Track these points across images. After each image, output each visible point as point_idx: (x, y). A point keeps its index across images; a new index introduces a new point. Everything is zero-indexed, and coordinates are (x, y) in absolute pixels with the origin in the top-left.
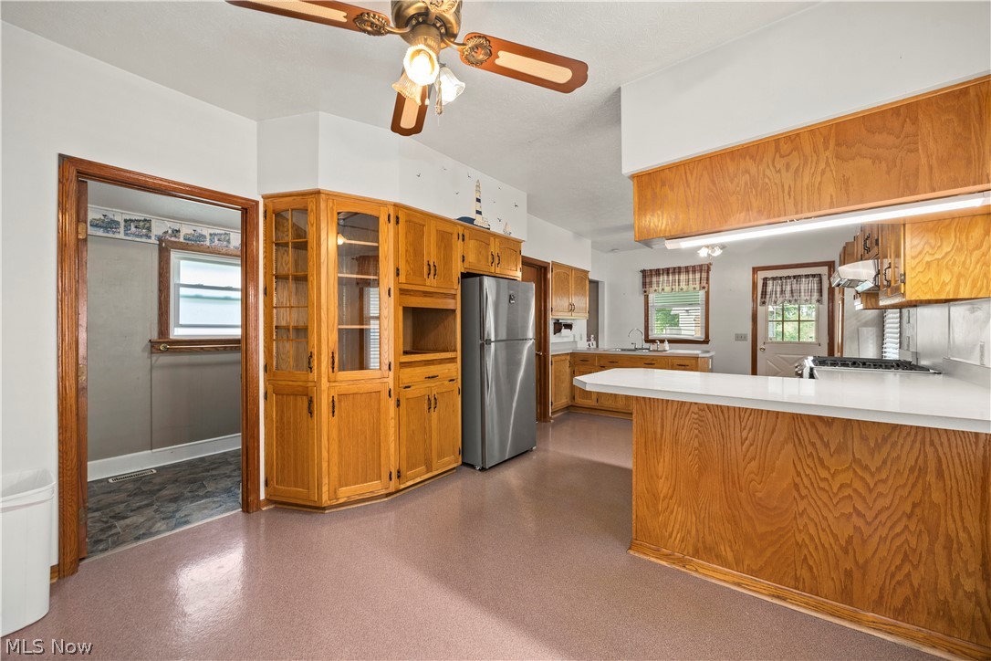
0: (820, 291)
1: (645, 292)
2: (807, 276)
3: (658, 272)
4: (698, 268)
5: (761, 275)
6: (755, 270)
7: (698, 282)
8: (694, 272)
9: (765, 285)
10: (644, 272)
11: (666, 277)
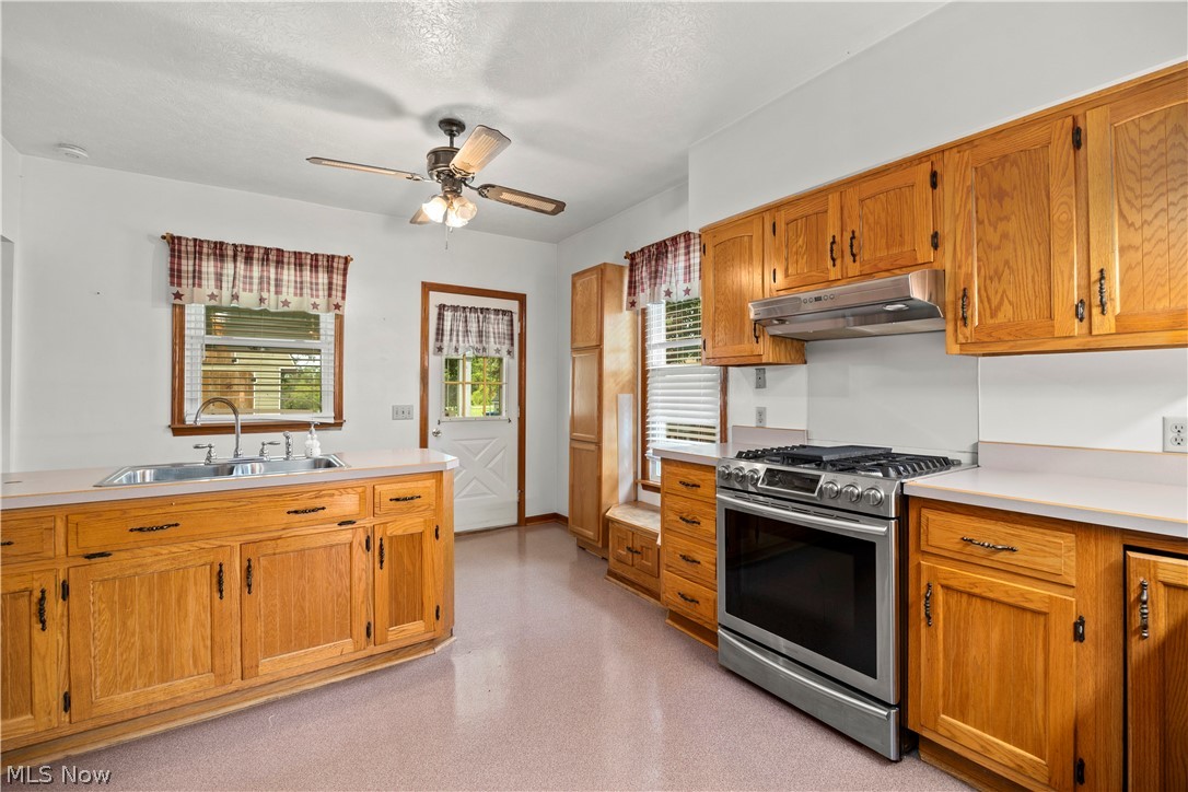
0: (512, 339)
1: (178, 296)
2: (497, 311)
3: (219, 250)
4: (322, 262)
5: (436, 298)
6: (428, 288)
7: (323, 293)
8: (315, 267)
9: (441, 317)
10: (173, 242)
11: (241, 266)
